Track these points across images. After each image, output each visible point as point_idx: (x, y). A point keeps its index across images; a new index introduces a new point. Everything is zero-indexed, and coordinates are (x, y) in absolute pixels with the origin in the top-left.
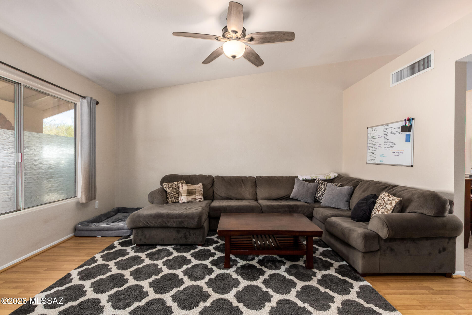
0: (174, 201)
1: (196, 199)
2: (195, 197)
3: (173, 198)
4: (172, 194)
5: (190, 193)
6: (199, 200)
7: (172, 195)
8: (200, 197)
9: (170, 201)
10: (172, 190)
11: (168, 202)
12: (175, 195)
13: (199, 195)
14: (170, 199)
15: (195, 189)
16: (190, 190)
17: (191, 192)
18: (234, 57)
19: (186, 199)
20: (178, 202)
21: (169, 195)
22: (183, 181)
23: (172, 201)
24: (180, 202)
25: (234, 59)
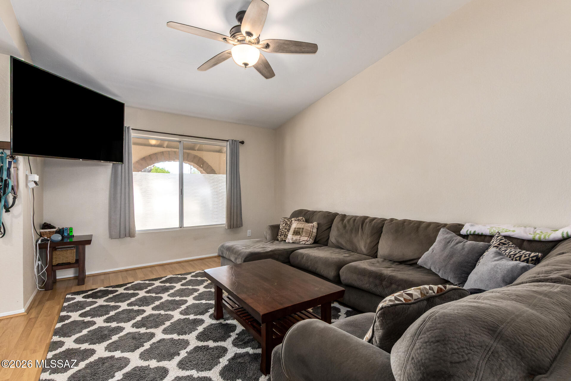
0: (283, 239)
1: (300, 240)
2: (300, 237)
3: (283, 236)
4: (283, 230)
5: (297, 232)
6: (304, 242)
7: (283, 232)
8: (306, 238)
9: (279, 238)
10: (284, 227)
11: (278, 240)
12: (286, 232)
13: (306, 236)
14: (279, 236)
15: (303, 229)
16: (298, 228)
17: (299, 232)
18: (246, 65)
19: (291, 239)
20: (285, 241)
21: (280, 231)
22: (301, 218)
23: (281, 239)
24: (287, 241)
25: (246, 67)
